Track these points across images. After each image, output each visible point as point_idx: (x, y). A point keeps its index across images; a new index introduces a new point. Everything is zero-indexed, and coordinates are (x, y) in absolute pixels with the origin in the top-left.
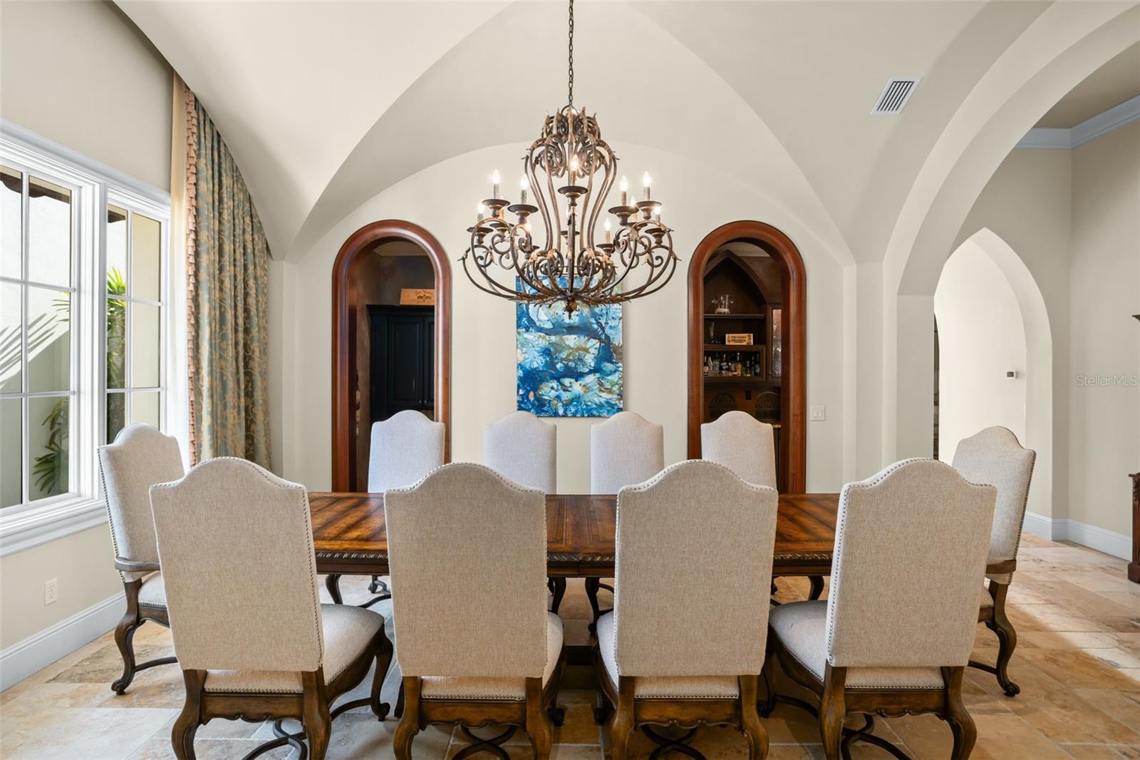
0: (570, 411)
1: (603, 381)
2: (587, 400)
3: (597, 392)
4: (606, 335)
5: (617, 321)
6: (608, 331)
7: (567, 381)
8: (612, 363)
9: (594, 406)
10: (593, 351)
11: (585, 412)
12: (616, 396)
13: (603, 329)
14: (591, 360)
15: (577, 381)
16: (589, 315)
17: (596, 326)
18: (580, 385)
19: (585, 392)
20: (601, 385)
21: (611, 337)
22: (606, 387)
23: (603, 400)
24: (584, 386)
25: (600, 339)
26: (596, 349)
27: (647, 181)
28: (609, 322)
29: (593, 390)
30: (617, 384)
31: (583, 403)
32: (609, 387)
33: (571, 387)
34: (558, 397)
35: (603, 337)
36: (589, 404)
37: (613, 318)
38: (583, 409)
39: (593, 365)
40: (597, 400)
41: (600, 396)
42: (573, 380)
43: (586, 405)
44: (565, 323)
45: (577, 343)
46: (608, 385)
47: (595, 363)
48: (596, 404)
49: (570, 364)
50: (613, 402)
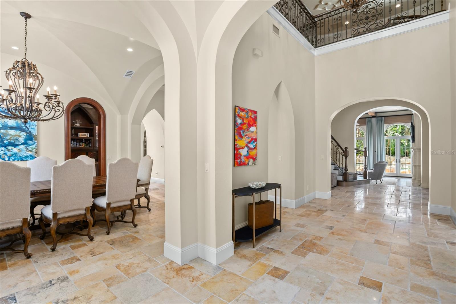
0: (12, 159)
1: (28, 148)
2: (20, 154)
3: (25, 151)
4: (29, 131)
5: (35, 126)
6: (30, 129)
7: (10, 148)
8: (33, 141)
9: (24, 157)
10: (23, 136)
11: (19, 159)
12: (34, 153)
13: (28, 129)
14: (22, 140)
15: (15, 147)
16: (21, 123)
17: (24, 128)
18: (17, 149)
19: (19, 152)
20: (27, 149)
21: (32, 132)
22: (30, 150)
23: (28, 155)
24: (19, 149)
25: (26, 132)
26: (24, 136)
27: (55, 88)
28: (31, 126)
29: (23, 151)
30: (34, 149)
31: (18, 156)
32: (31, 150)
33: (12, 150)
34: (5, 154)
35: (28, 132)
36: (21, 156)
37: (33, 125)
38: (18, 158)
39: (23, 141)
40: (25, 155)
41: (27, 153)
42: (13, 147)
43: (20, 156)
44: (9, 125)
45: (15, 133)
46: (30, 149)
47: (24, 141)
48: (25, 156)
49: (11, 141)
50: (33, 155)
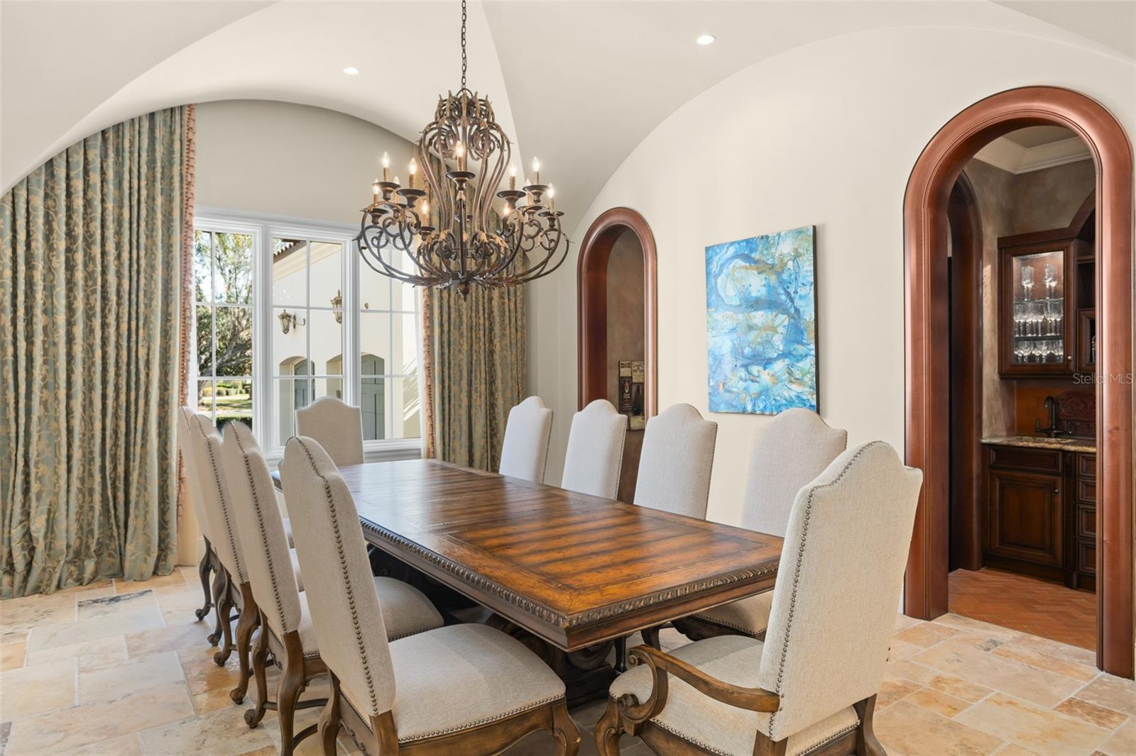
0: (759, 407)
1: (793, 369)
2: (776, 393)
3: (786, 383)
4: (795, 308)
5: (808, 287)
6: (798, 303)
7: (755, 369)
8: (803, 344)
9: (784, 402)
10: (781, 330)
11: (774, 408)
12: (807, 389)
13: (792, 300)
14: (780, 342)
15: (765, 369)
16: (776, 285)
17: (784, 297)
18: (769, 374)
19: (774, 383)
20: (790, 373)
21: (801, 310)
22: (797, 377)
23: (793, 394)
24: (773, 376)
25: (789, 314)
26: (784, 326)
28: (799, 290)
29: (782, 381)
30: (808, 373)
31: (772, 398)
32: (799, 377)
33: (758, 377)
34: (746, 389)
35: (792, 311)
36: (778, 398)
37: (803, 284)
38: (772, 405)
39: (781, 348)
40: (786, 394)
41: (790, 389)
42: (761, 368)
43: (775, 400)
44: (752, 297)
45: (764, 322)
46: (798, 374)
47: (784, 346)
48: (786, 399)
49: (758, 347)
50: (805, 397)
